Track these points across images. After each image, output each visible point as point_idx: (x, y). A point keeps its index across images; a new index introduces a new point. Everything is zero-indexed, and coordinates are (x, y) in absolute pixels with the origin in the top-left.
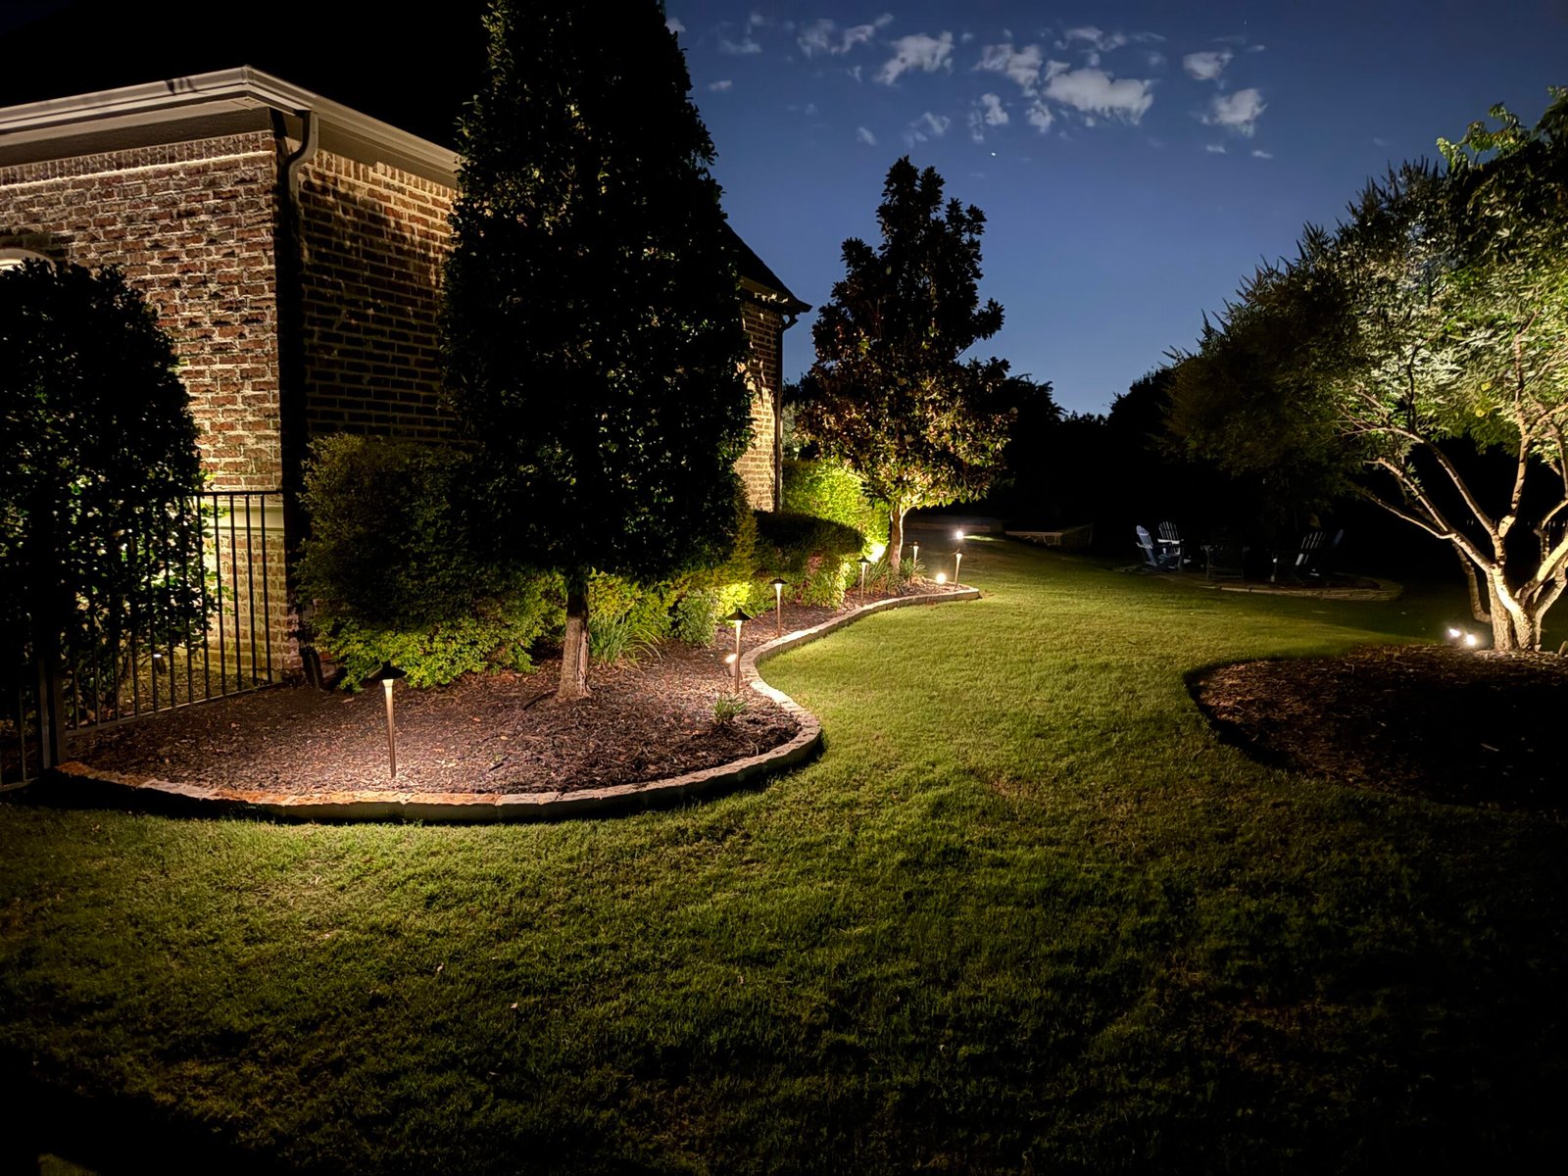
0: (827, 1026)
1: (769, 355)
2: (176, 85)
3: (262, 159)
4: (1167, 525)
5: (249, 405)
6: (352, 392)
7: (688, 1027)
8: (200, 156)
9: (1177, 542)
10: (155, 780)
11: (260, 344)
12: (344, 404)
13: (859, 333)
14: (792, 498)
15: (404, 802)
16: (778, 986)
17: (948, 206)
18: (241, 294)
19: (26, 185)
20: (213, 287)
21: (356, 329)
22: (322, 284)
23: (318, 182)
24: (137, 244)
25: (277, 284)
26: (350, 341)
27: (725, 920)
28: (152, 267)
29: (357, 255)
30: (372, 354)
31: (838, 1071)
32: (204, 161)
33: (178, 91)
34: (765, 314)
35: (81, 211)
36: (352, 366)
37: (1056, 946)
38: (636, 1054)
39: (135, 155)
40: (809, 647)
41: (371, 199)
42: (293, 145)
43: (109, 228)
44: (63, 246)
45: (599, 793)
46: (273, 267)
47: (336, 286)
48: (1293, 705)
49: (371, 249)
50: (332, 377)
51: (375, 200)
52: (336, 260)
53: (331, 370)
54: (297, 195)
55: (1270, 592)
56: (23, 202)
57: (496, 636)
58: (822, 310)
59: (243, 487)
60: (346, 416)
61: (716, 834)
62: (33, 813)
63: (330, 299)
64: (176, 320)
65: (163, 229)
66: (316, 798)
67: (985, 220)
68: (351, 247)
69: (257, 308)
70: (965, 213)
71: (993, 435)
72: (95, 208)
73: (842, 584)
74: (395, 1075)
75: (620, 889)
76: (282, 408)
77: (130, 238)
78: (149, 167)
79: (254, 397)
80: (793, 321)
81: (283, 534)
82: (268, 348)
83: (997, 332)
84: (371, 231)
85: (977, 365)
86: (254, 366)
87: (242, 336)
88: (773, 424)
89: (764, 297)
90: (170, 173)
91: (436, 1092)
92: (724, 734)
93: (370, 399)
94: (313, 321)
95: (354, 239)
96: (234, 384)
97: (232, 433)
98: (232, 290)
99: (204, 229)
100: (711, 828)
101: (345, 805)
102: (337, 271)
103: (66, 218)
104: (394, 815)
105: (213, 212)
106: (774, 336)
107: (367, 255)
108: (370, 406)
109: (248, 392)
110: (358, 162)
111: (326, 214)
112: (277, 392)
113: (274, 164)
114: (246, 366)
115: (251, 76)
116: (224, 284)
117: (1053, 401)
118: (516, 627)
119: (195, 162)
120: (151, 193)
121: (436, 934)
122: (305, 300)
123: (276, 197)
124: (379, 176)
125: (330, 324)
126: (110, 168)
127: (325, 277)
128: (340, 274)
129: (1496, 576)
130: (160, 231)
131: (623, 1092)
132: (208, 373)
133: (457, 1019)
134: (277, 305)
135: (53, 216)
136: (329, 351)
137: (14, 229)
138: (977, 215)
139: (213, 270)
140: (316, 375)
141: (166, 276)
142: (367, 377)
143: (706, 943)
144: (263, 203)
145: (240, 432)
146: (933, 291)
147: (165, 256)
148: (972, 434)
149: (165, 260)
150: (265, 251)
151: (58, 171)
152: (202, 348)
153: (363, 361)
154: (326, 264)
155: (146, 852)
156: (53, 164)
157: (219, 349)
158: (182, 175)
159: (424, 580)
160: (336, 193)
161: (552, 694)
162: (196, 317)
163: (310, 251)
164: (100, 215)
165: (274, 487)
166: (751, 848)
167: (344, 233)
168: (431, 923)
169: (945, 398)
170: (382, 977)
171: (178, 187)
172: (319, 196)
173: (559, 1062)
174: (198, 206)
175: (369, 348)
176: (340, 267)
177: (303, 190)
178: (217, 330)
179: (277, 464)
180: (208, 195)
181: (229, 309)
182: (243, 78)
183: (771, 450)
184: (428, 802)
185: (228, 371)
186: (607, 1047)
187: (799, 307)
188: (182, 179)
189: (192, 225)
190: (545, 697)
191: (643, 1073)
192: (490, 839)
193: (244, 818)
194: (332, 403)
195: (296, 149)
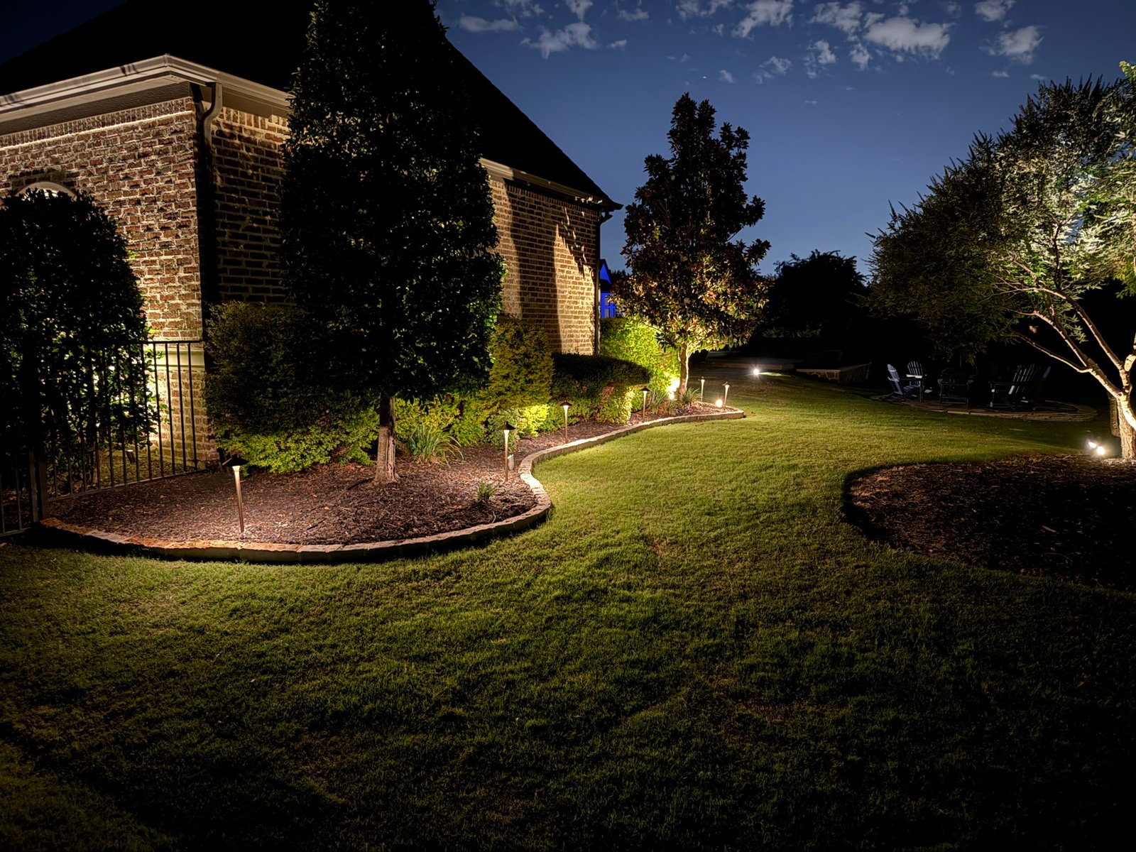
0: (446, 703)
1: (589, 241)
2: (127, 70)
3: (187, 117)
4: (914, 364)
5: (183, 283)
6: (254, 273)
7: (355, 699)
8: (150, 116)
9: (920, 377)
10: (96, 531)
11: (188, 241)
12: (248, 281)
13: (652, 224)
14: (607, 344)
15: (239, 548)
16: (428, 676)
17: (722, 129)
18: (176, 208)
19: (51, 139)
20: (160, 204)
21: (257, 230)
22: (232, 200)
23: (227, 131)
24: (115, 176)
25: (197, 201)
26: (253, 238)
27: (415, 631)
28: (124, 191)
29: (258, 179)
30: (269, 246)
31: (441, 731)
32: (153, 119)
33: (128, 73)
34: (585, 212)
35: (82, 156)
36: (254, 255)
37: (634, 656)
38: (315, 714)
39: (113, 117)
40: (586, 451)
41: (267, 141)
42: (207, 105)
43: (99, 166)
44: (73, 179)
45: (368, 546)
46: (194, 189)
47: (243, 201)
48: (916, 496)
49: (268, 175)
50: (239, 263)
51: (271, 141)
52: (242, 183)
53: (238, 259)
54: (210, 140)
55: (985, 415)
56: (49, 151)
57: (338, 439)
58: (628, 208)
59: (180, 338)
60: (250, 290)
61: (437, 575)
62: (22, 550)
63: (238, 210)
64: (139, 227)
65: (131, 166)
66: (187, 544)
67: (749, 138)
68: (253, 174)
69: (186, 217)
70: (734, 134)
71: (756, 297)
72: (91, 153)
73: (629, 406)
74: (160, 720)
75: (357, 609)
76: (201, 285)
77: (111, 173)
78: (121, 125)
79: (186, 277)
80: (608, 217)
81: (204, 370)
82: (193, 244)
83: (759, 220)
84: (267, 162)
85: (742, 245)
86: (185, 256)
87: (177, 236)
88: (593, 292)
89: (583, 200)
90: (133, 128)
91: (179, 731)
92: (481, 507)
93: (268, 278)
94: (224, 225)
95: (254, 168)
96: (174, 269)
97: (173, 302)
98: (171, 205)
99: (154, 165)
100: (437, 571)
101: (203, 549)
102: (242, 190)
103: (74, 160)
104: (232, 557)
105: (158, 153)
106: (593, 227)
107: (265, 179)
108: (268, 282)
109: (182, 274)
110: (256, 115)
111: (234, 152)
112: (199, 274)
113: (194, 120)
114: (180, 257)
115: (170, 61)
116: (166, 202)
117: (857, 271)
118: (354, 434)
119: (147, 120)
120: (123, 142)
121: (227, 634)
122: (219, 211)
123: (196, 142)
124: (273, 124)
125: (237, 227)
126: (98, 126)
127: (233, 195)
128: (244, 193)
129: (1122, 401)
130: (128, 167)
131: (296, 739)
132: (158, 262)
133: (214, 688)
134: (198, 215)
135: (67, 159)
136: (237, 245)
137: (45, 169)
138: (743, 134)
139: (159, 193)
140: (226, 262)
141: (132, 197)
142: (266, 262)
143: (395, 646)
144: (187, 146)
145: (177, 301)
146: (709, 192)
147: (132, 184)
148: (738, 297)
149: (131, 187)
150: (189, 178)
151: (69, 129)
152: (154, 245)
153: (263, 252)
154: (234, 186)
155: (75, 576)
156: (66, 125)
157: (165, 245)
158: (140, 129)
159: (279, 399)
160: (240, 138)
161: (371, 480)
162: (151, 225)
163: (222, 177)
164: (94, 158)
165: (198, 338)
166: (457, 585)
167: (247, 164)
168: (227, 626)
169: (717, 270)
170: (181, 659)
171: (138, 137)
172: (228, 140)
173: (264, 718)
174: (150, 149)
175: (268, 243)
176: (245, 188)
177: (215, 136)
178: (162, 232)
179: (199, 323)
180: (155, 142)
181: (170, 218)
182: (165, 62)
183: (591, 311)
184: (255, 548)
185: (170, 260)
186: (298, 711)
187: (612, 206)
188: (140, 132)
189: (147, 162)
190: (367, 481)
191: (314, 727)
192: (288, 574)
193: (141, 556)
194: (240, 281)
195: (208, 108)
